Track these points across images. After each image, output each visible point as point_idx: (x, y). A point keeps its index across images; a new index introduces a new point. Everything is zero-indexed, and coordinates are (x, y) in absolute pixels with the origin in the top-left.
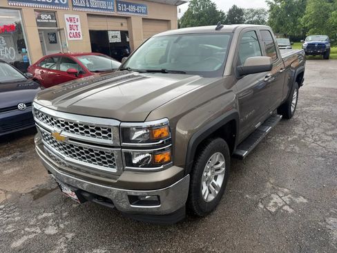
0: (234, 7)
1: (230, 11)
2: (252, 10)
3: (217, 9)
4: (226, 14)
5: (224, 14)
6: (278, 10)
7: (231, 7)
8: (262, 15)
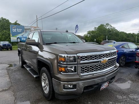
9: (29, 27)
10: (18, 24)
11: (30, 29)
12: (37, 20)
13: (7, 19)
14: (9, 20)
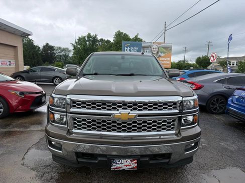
0: (47, 44)
1: (44, 46)
2: (60, 48)
3: (34, 44)
4: (41, 48)
5: (39, 48)
6: (79, 50)
7: (45, 44)
8: (67, 52)
9: (150, 44)
10: (139, 38)
11: (150, 47)
12: (165, 31)
13: (124, 32)
14: (127, 34)
